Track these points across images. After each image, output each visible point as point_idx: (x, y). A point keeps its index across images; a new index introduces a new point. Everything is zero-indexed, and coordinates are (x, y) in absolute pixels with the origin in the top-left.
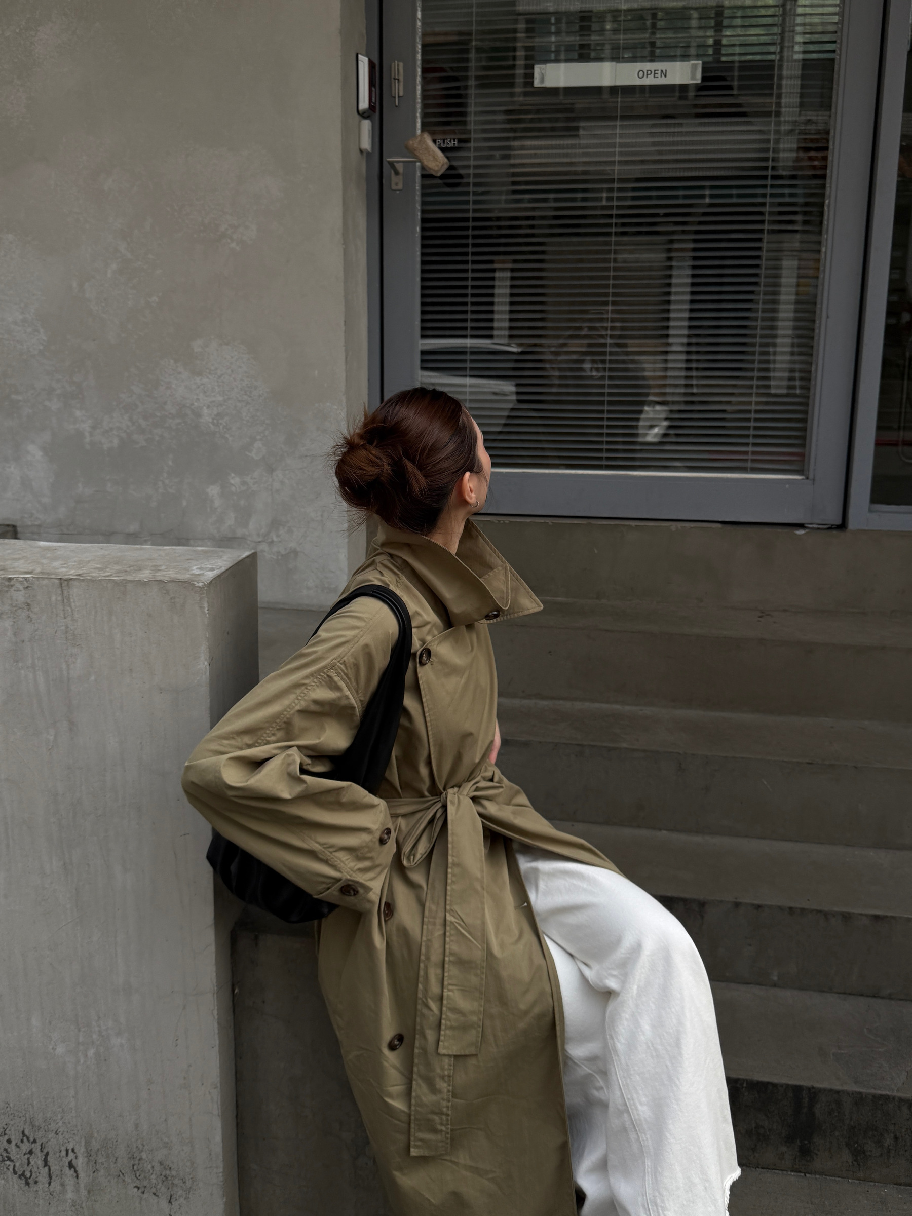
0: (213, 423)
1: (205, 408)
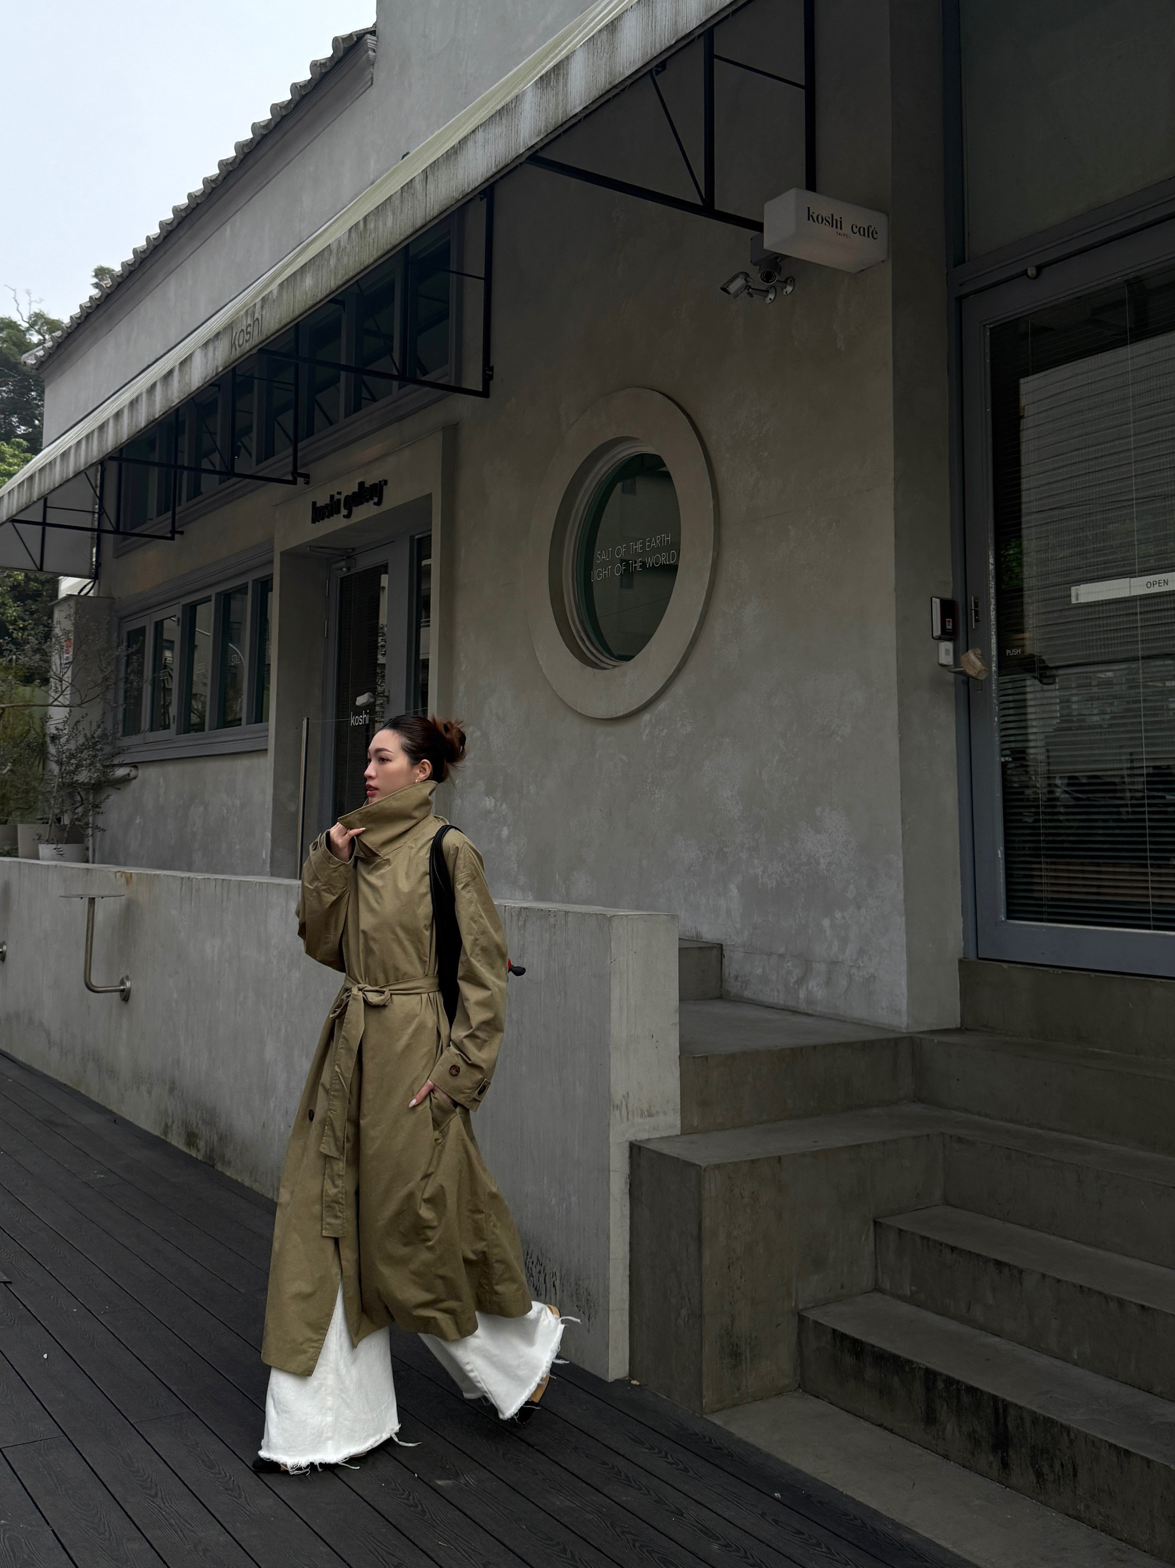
0: (826, 869)
1: (822, 858)
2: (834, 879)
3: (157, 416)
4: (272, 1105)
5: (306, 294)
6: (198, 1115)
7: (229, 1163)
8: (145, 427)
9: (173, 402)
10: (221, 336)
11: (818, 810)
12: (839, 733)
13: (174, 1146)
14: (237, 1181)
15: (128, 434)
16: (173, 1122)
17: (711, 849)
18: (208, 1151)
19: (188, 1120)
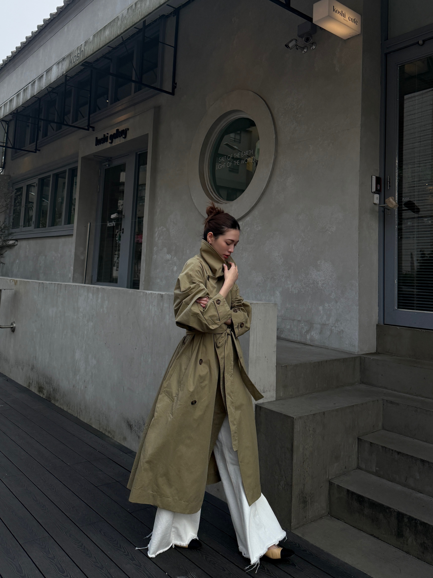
0: (321, 286)
1: (320, 281)
2: (325, 290)
3: (35, 94)
4: (78, 378)
5: (106, 38)
6: (44, 380)
7: (57, 400)
8: (30, 99)
9: (42, 88)
10: (65, 59)
11: (319, 262)
12: (330, 230)
13: (33, 392)
14: (61, 408)
15: (22, 102)
16: (33, 382)
17: (268, 277)
18: (48, 395)
19: (39, 382)
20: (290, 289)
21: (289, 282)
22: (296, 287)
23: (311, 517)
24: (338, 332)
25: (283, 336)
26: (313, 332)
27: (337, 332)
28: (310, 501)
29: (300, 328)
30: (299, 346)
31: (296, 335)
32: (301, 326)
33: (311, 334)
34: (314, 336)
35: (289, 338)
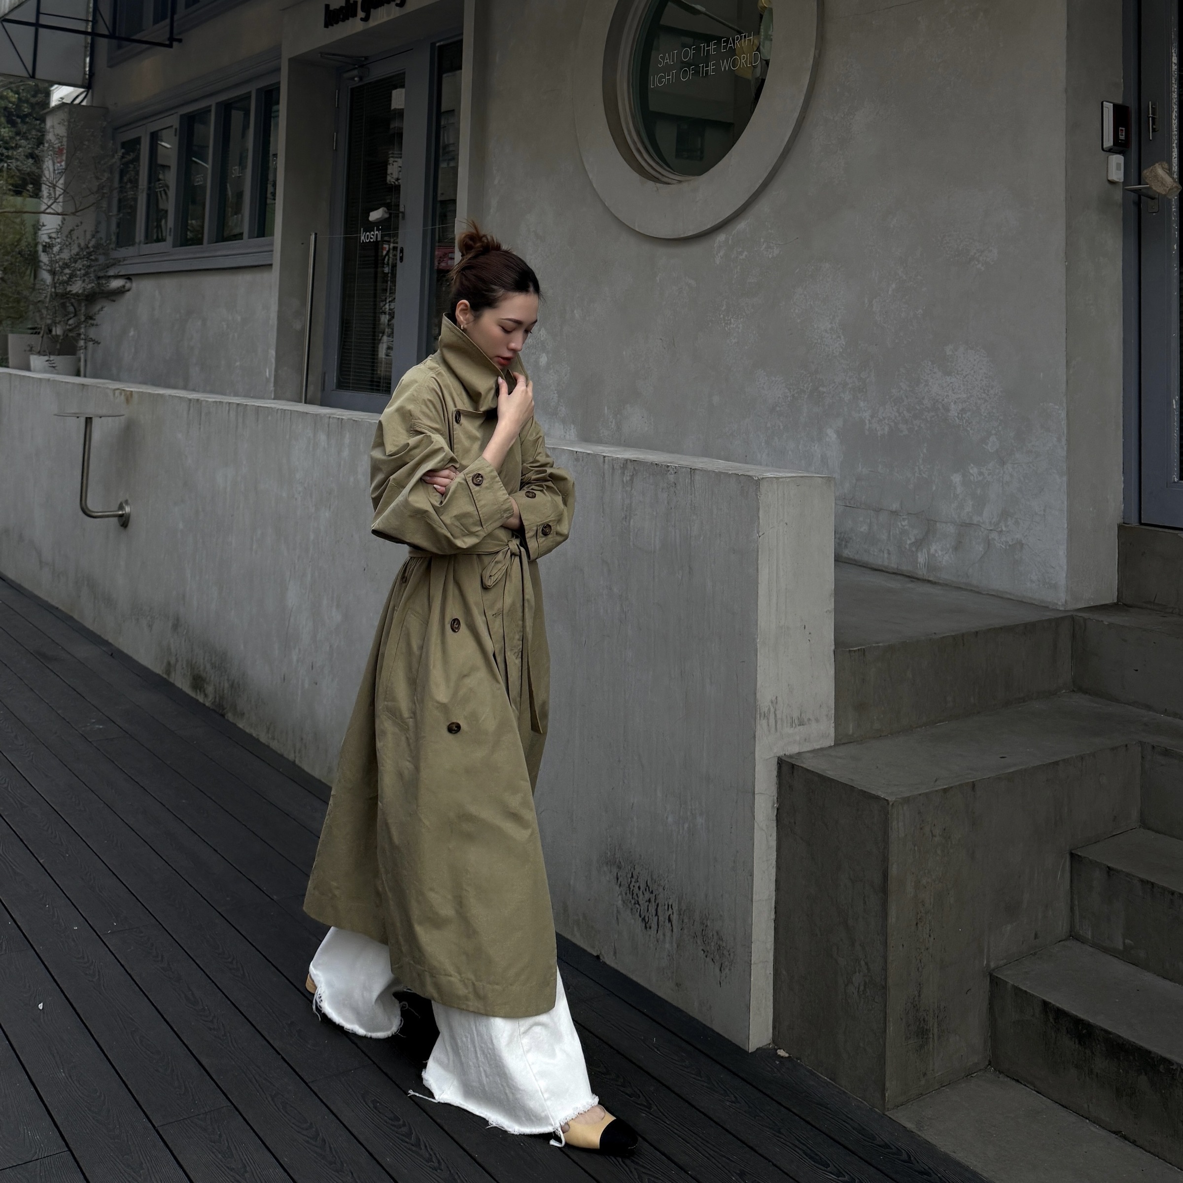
0: (958, 417)
1: (952, 403)
2: (969, 429)
4: (295, 658)
6: (206, 659)
7: (243, 714)
11: (948, 350)
12: (981, 259)
13: (178, 688)
14: (251, 735)
16: (177, 660)
17: (802, 388)
18: (217, 699)
19: (194, 662)
20: (867, 422)
21: (862, 404)
22: (884, 418)
23: (939, 1074)
24: (1008, 548)
25: (846, 553)
26: (933, 544)
27: (1004, 547)
28: (938, 1030)
29: (898, 532)
30: (894, 584)
31: (886, 552)
32: (900, 526)
33: (930, 549)
34: (937, 555)
35: (866, 558)
